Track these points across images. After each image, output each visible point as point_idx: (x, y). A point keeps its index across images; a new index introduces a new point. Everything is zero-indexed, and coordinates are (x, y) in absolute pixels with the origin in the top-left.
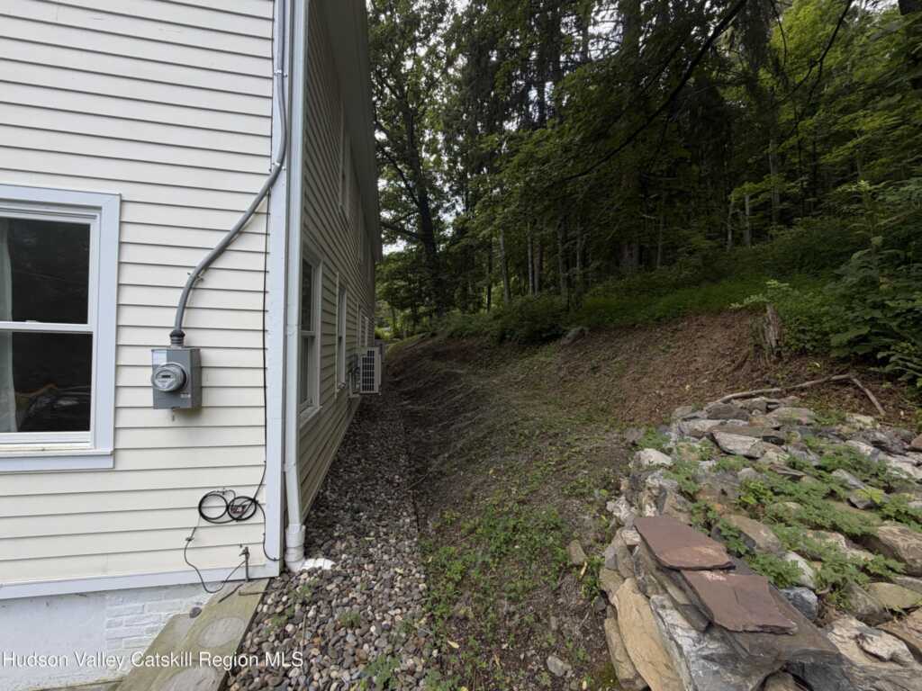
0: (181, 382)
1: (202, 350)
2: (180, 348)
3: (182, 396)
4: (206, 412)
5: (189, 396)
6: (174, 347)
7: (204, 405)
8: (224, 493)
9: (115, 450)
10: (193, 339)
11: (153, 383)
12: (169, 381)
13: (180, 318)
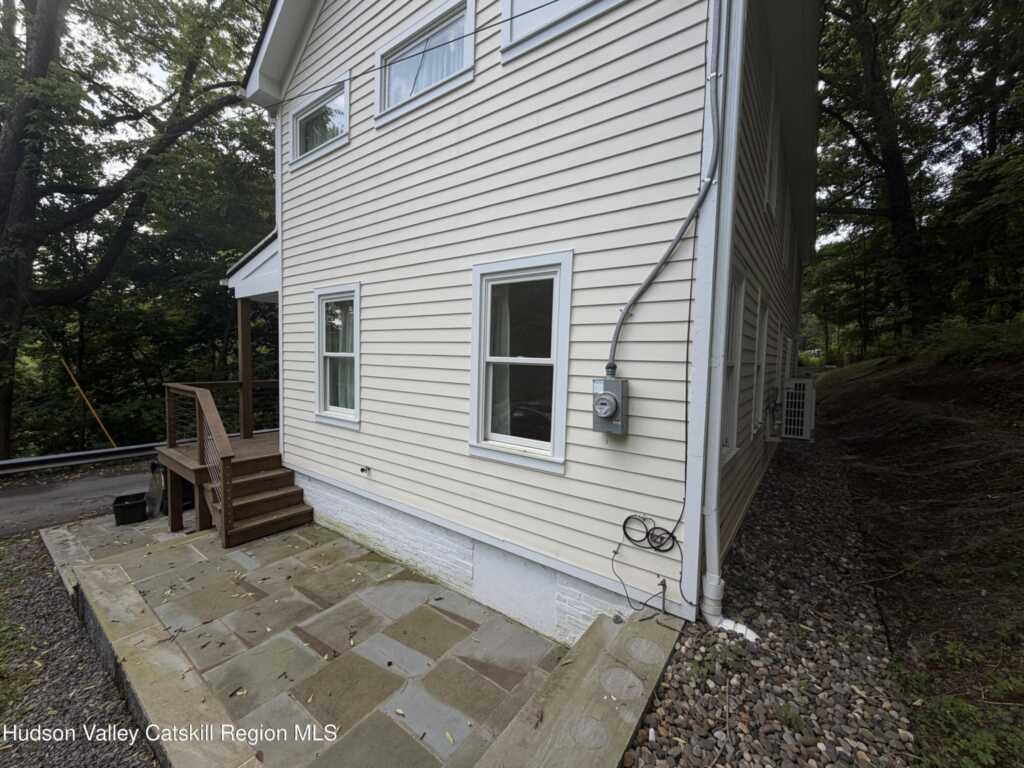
0: (614, 409)
1: (630, 381)
2: (613, 379)
3: (614, 422)
4: (632, 440)
5: (620, 423)
6: (609, 378)
7: (630, 432)
8: (645, 519)
9: (566, 460)
10: (624, 370)
11: (594, 409)
12: (606, 408)
13: (614, 351)
